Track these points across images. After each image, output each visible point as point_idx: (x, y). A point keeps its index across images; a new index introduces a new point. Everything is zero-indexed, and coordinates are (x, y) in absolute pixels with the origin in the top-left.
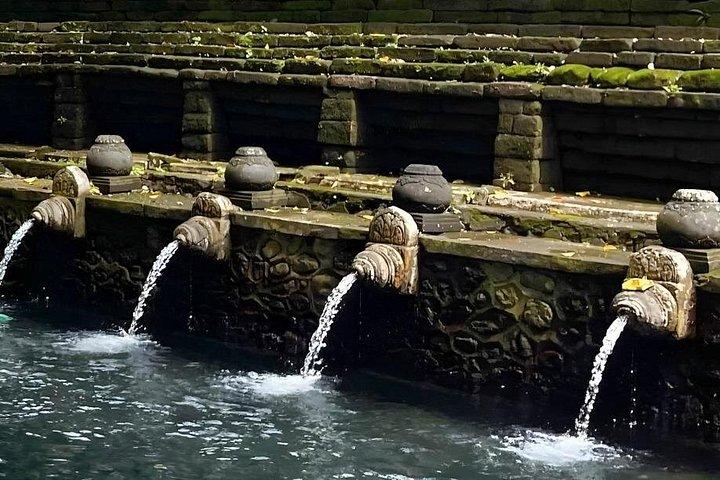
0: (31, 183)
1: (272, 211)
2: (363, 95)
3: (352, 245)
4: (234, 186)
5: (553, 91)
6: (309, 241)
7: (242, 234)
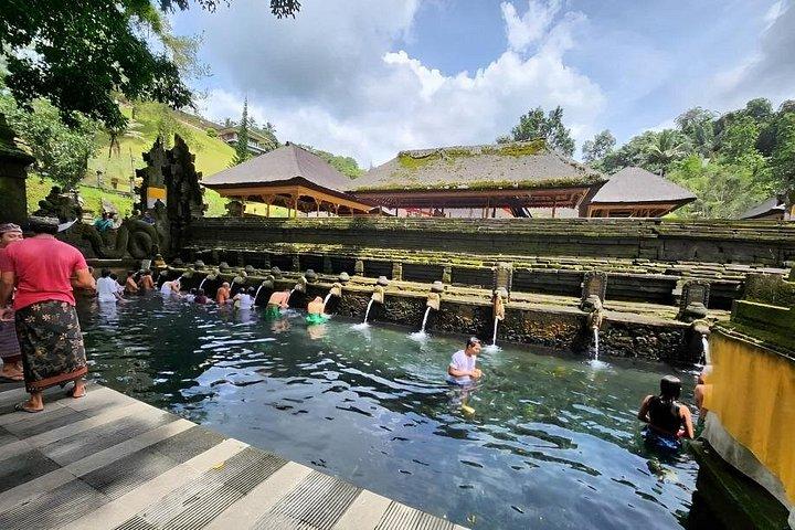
0: (292, 281)
1: (349, 286)
2: (364, 261)
3: (370, 294)
4: (340, 281)
5: (404, 261)
6: (360, 293)
7: (344, 292)
